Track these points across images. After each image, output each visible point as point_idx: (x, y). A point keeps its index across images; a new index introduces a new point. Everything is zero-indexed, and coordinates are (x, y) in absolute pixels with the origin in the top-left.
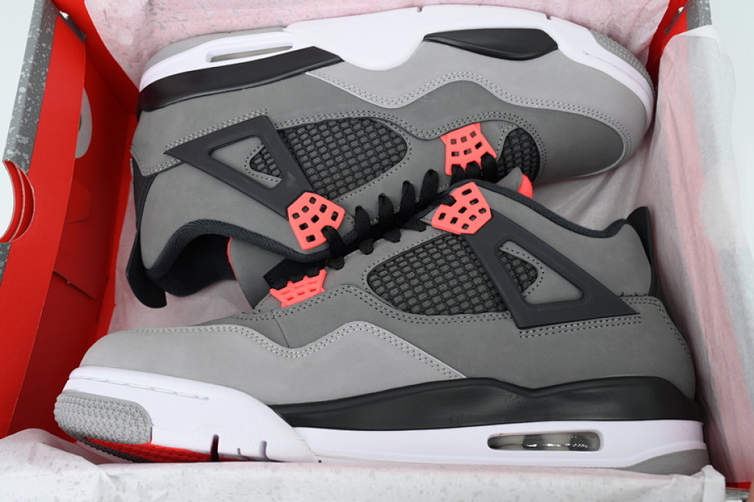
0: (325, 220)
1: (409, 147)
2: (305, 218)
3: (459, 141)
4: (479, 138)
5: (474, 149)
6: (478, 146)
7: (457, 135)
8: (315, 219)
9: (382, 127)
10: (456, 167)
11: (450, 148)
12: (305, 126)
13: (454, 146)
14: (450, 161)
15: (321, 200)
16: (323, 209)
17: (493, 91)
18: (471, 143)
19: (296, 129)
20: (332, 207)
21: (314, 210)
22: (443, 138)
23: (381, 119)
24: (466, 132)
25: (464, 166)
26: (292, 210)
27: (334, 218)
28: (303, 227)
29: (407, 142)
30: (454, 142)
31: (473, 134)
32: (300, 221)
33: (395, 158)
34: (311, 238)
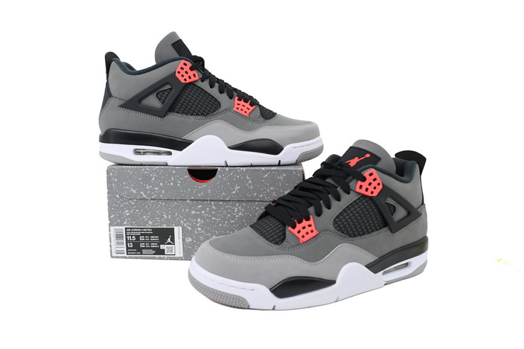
0: (365, 185)
1: (332, 225)
2: (374, 184)
3: (310, 232)
4: (300, 235)
5: (301, 229)
6: (299, 232)
7: (311, 235)
8: (370, 184)
9: (346, 234)
10: (308, 219)
11: (313, 228)
12: (377, 230)
13: (312, 229)
14: (311, 222)
15: (368, 193)
16: (367, 190)
17: (300, 259)
18: (303, 232)
19: (380, 228)
20: (363, 191)
21: (371, 188)
22: (318, 233)
23: (347, 237)
24: (307, 237)
25: (304, 221)
26: (381, 187)
27: (361, 187)
28: (375, 180)
29: (333, 228)
30: (312, 231)
31: (303, 237)
32: (377, 182)
33: (337, 220)
34: (371, 175)
